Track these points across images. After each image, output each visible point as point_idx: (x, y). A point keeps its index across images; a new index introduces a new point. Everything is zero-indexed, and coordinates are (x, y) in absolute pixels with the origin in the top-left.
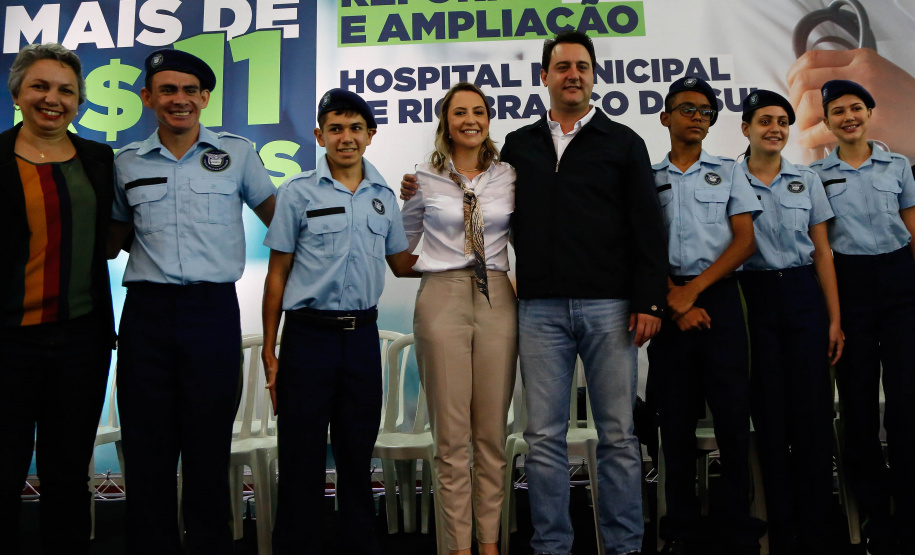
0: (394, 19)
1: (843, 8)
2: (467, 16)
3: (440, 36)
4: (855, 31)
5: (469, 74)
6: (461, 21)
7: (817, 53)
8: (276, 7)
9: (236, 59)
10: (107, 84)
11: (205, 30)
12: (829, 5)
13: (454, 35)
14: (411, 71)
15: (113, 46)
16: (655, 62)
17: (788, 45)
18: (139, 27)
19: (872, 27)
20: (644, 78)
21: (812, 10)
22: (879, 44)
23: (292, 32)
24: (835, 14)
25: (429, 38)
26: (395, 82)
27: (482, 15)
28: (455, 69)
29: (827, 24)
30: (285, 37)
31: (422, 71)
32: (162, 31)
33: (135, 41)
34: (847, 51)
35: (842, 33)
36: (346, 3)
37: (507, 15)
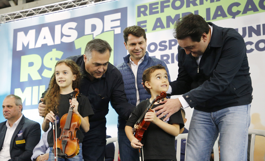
0: (159, 20)
8: (112, 21)
10: (51, 59)
11: (86, 34)
14: (165, 42)
15: (52, 43)
18: (62, 35)
23: (118, 31)
25: (173, 26)
26: (159, 47)
30: (115, 33)
31: (170, 41)
32: (70, 36)
33: (61, 42)
36: (139, 16)
37: (208, 11)
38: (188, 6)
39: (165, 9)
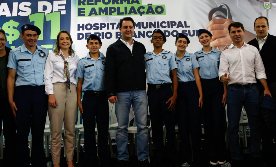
0: (93, 9)
1: (223, 7)
2: (114, 8)
3: (106, 14)
4: (226, 14)
5: (115, 25)
6: (113, 10)
7: (215, 20)
8: (59, 5)
9: (47, 20)
10: (9, 27)
11: (38, 12)
12: (219, 6)
13: (110, 14)
14: (98, 24)
15: (10, 15)
16: (168, 22)
17: (207, 17)
18: (19, 10)
19: (231, 13)
20: (165, 27)
21: (214, 8)
22: (233, 18)
23: (64, 12)
24: (220, 9)
25: (103, 15)
26: (93, 27)
27: (119, 8)
28: (111, 24)
29: (218, 12)
30: (62, 14)
31: (101, 24)
32: (25, 12)
33: (18, 15)
34: (224, 19)
35: (223, 14)
36: (79, 4)
37: (126, 8)
38: (113, 3)
39: (98, 3)
